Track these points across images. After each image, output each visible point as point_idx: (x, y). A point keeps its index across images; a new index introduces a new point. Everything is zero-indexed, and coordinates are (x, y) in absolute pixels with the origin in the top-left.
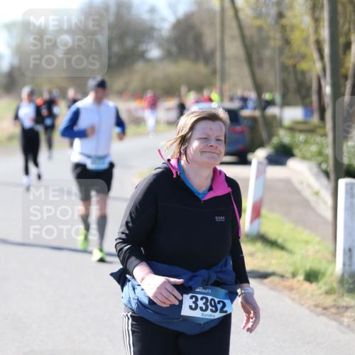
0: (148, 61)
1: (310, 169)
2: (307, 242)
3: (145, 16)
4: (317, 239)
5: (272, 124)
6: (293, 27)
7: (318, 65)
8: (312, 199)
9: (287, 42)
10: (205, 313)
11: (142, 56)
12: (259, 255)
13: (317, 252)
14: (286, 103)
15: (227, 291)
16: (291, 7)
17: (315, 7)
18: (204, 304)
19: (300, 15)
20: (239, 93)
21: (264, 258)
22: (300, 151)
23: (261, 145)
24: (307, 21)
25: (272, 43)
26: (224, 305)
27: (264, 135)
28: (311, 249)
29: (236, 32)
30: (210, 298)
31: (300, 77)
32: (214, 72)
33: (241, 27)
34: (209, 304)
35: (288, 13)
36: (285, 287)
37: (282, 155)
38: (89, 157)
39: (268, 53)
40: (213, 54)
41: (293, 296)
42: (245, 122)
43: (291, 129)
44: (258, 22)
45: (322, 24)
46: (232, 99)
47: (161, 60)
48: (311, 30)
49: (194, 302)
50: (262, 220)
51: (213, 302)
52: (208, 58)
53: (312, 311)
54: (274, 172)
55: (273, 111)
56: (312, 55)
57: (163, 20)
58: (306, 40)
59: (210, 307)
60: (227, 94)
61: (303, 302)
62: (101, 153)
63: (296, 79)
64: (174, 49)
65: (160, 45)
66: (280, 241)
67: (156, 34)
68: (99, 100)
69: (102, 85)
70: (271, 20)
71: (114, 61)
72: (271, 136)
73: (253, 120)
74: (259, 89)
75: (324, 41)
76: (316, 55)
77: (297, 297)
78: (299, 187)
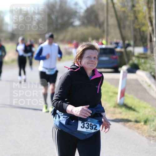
0: (74, 26)
1: (147, 75)
2: (145, 108)
3: (73, 7)
4: (150, 106)
5: (130, 55)
6: (139, 11)
7: (150, 28)
8: (147, 88)
9: (136, 18)
10: (87, 130)
11: (71, 24)
12: (124, 113)
13: (149, 112)
14: (136, 45)
15: (98, 121)
16: (138, 3)
17: (149, 2)
18: (87, 126)
19: (142, 6)
20: (115, 40)
21: (126, 115)
22: (142, 67)
23: (125, 64)
24: (145, 8)
25: (130, 18)
26: (96, 126)
27: (126, 60)
28: (147, 111)
29: (113, 14)
30: (90, 123)
31: (142, 34)
32: (104, 32)
33: (115, 12)
34: (89, 126)
35: (137, 5)
36: (135, 128)
37: (134, 69)
38: (47, 69)
39: (127, 23)
40: (103, 23)
41: (139, 132)
42: (118, 53)
43: (138, 57)
44: (123, 9)
45: (152, 10)
46: (111, 44)
47: (80, 26)
48: (147, 13)
49: (83, 125)
50: (125, 98)
51: (91, 125)
52: (101, 25)
53: (147, 138)
54: (131, 76)
55: (130, 49)
56: (147, 24)
57: (81, 8)
58: (145, 17)
59: (90, 127)
60: (109, 41)
61: (143, 134)
62: (52, 67)
63: (140, 34)
64: (86, 21)
65: (79, 19)
66: (133, 107)
67: (78, 15)
68: (50, 43)
69: (52, 36)
70: (129, 8)
71: (59, 27)
72: (129, 60)
73: (121, 53)
74: (123, 39)
75: (153, 17)
76: (149, 24)
77: (141, 132)
78: (141, 83)
